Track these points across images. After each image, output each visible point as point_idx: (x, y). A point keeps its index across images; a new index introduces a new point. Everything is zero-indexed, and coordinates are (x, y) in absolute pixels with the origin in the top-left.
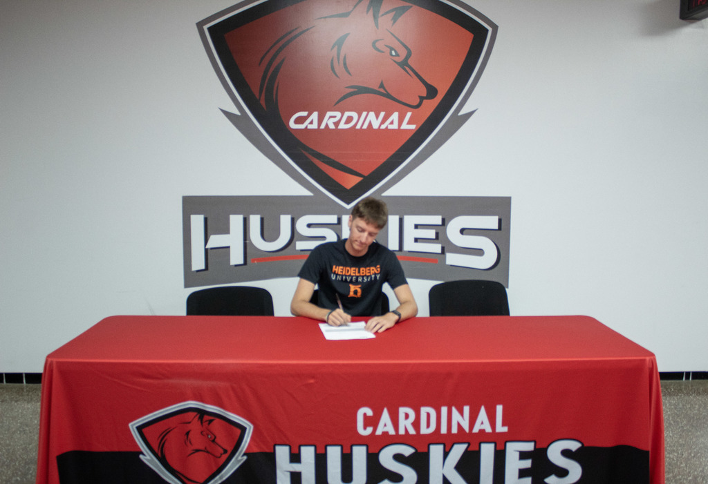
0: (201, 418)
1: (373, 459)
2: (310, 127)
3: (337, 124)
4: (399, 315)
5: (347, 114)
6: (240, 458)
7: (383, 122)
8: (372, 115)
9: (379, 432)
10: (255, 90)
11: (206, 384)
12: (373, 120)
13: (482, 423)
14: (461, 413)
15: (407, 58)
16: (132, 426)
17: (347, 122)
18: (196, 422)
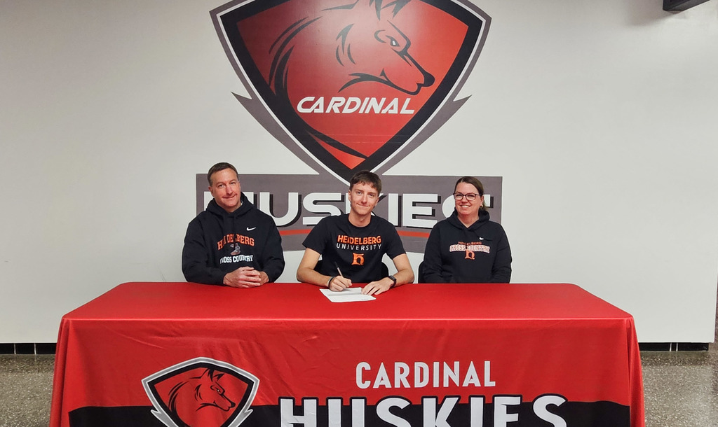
0: (211, 374)
1: (370, 412)
2: (317, 111)
3: (341, 108)
4: (395, 280)
6: (246, 411)
7: (384, 107)
8: (374, 100)
10: (266, 75)
12: (375, 105)
13: (472, 378)
14: (452, 368)
15: (407, 48)
16: (145, 381)
17: (351, 107)
18: (206, 377)
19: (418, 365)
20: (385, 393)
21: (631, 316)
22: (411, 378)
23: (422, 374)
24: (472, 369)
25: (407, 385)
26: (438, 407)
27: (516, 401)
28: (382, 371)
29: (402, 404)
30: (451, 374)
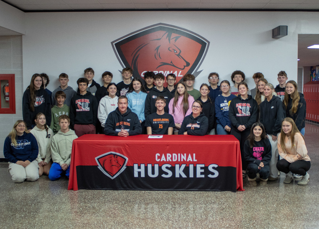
0: (114, 156)
1: (160, 168)
5: (160, 72)
6: (124, 168)
9: (162, 160)
10: (130, 64)
11: (116, 147)
12: (168, 73)
13: (190, 159)
14: (184, 156)
15: (180, 53)
16: (96, 158)
18: (113, 157)
19: (174, 154)
20: (164, 163)
22: (172, 158)
23: (175, 157)
24: (190, 156)
25: (171, 160)
26: (180, 167)
27: (203, 166)
28: (163, 156)
29: (169, 166)
30: (184, 157)
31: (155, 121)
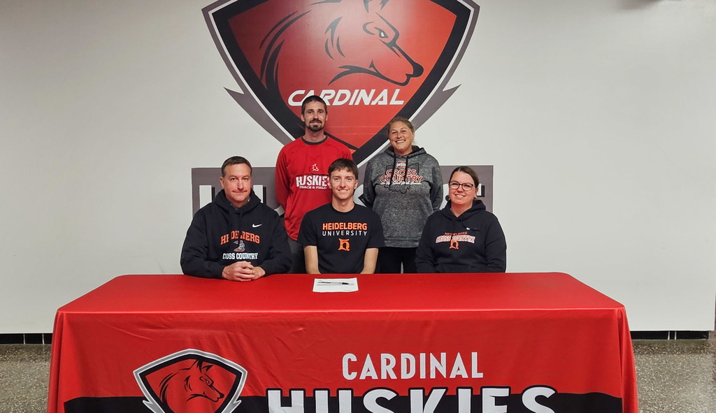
0: (200, 365)
1: (357, 403)
3: (331, 101)
5: (341, 92)
6: (235, 402)
7: (373, 99)
8: (363, 92)
10: (257, 70)
11: (205, 332)
12: (365, 97)
13: (459, 369)
14: (439, 359)
15: (395, 39)
16: (136, 373)
17: (341, 99)
18: (195, 368)
19: (404, 356)
20: (371, 385)
21: (623, 306)
22: (397, 369)
23: (409, 365)
24: (459, 361)
25: (393, 376)
26: (425, 399)
27: (504, 392)
28: (368, 362)
29: (389, 395)
30: (438, 365)
31: (328, 228)
